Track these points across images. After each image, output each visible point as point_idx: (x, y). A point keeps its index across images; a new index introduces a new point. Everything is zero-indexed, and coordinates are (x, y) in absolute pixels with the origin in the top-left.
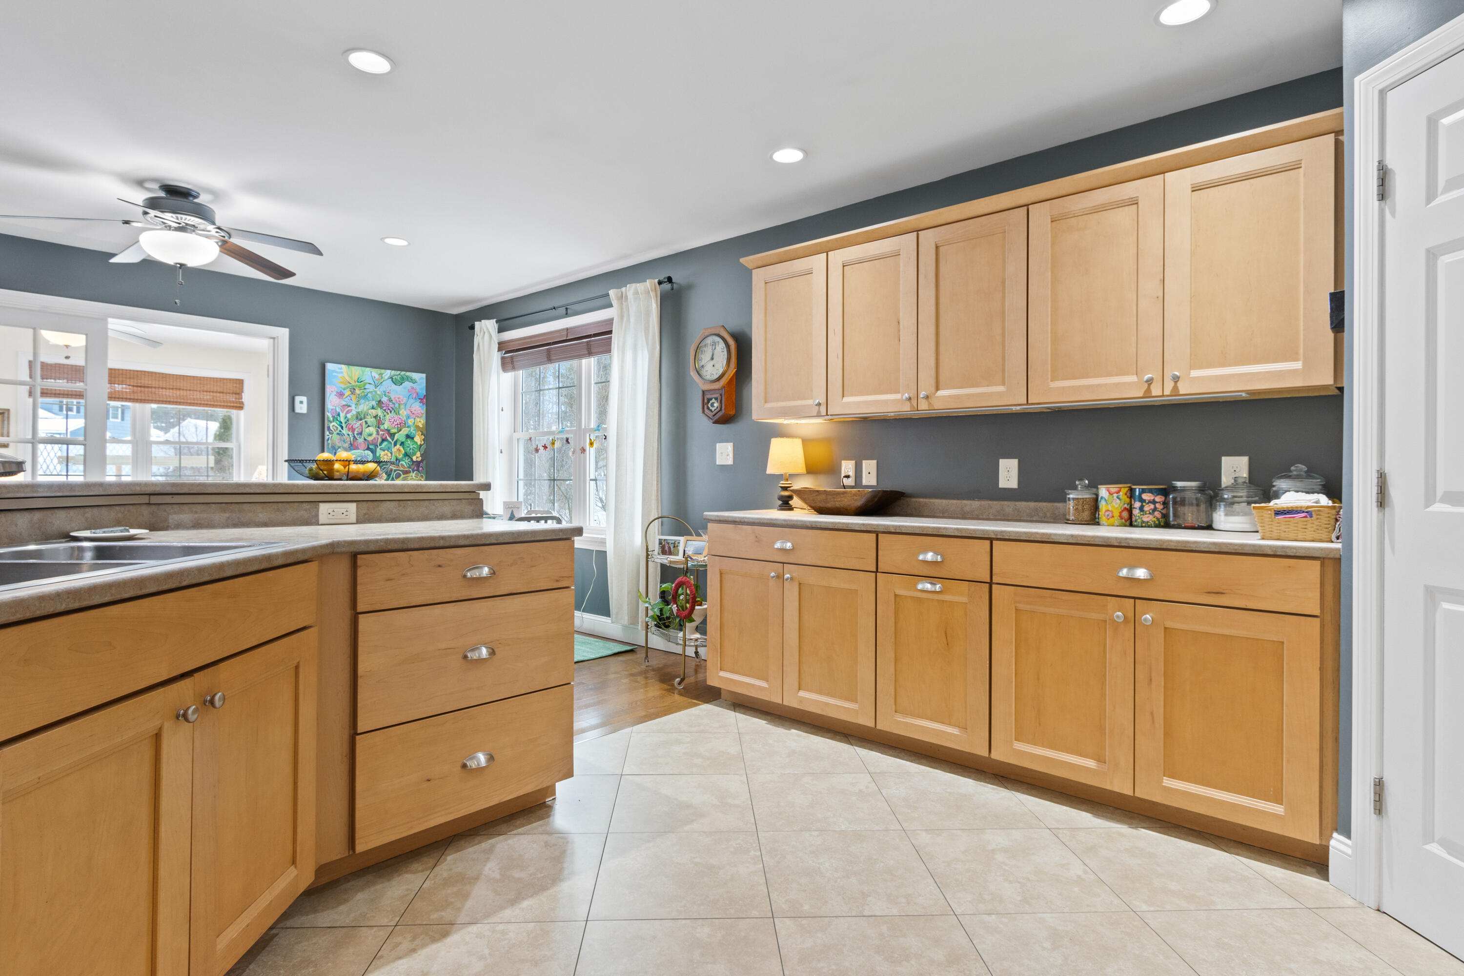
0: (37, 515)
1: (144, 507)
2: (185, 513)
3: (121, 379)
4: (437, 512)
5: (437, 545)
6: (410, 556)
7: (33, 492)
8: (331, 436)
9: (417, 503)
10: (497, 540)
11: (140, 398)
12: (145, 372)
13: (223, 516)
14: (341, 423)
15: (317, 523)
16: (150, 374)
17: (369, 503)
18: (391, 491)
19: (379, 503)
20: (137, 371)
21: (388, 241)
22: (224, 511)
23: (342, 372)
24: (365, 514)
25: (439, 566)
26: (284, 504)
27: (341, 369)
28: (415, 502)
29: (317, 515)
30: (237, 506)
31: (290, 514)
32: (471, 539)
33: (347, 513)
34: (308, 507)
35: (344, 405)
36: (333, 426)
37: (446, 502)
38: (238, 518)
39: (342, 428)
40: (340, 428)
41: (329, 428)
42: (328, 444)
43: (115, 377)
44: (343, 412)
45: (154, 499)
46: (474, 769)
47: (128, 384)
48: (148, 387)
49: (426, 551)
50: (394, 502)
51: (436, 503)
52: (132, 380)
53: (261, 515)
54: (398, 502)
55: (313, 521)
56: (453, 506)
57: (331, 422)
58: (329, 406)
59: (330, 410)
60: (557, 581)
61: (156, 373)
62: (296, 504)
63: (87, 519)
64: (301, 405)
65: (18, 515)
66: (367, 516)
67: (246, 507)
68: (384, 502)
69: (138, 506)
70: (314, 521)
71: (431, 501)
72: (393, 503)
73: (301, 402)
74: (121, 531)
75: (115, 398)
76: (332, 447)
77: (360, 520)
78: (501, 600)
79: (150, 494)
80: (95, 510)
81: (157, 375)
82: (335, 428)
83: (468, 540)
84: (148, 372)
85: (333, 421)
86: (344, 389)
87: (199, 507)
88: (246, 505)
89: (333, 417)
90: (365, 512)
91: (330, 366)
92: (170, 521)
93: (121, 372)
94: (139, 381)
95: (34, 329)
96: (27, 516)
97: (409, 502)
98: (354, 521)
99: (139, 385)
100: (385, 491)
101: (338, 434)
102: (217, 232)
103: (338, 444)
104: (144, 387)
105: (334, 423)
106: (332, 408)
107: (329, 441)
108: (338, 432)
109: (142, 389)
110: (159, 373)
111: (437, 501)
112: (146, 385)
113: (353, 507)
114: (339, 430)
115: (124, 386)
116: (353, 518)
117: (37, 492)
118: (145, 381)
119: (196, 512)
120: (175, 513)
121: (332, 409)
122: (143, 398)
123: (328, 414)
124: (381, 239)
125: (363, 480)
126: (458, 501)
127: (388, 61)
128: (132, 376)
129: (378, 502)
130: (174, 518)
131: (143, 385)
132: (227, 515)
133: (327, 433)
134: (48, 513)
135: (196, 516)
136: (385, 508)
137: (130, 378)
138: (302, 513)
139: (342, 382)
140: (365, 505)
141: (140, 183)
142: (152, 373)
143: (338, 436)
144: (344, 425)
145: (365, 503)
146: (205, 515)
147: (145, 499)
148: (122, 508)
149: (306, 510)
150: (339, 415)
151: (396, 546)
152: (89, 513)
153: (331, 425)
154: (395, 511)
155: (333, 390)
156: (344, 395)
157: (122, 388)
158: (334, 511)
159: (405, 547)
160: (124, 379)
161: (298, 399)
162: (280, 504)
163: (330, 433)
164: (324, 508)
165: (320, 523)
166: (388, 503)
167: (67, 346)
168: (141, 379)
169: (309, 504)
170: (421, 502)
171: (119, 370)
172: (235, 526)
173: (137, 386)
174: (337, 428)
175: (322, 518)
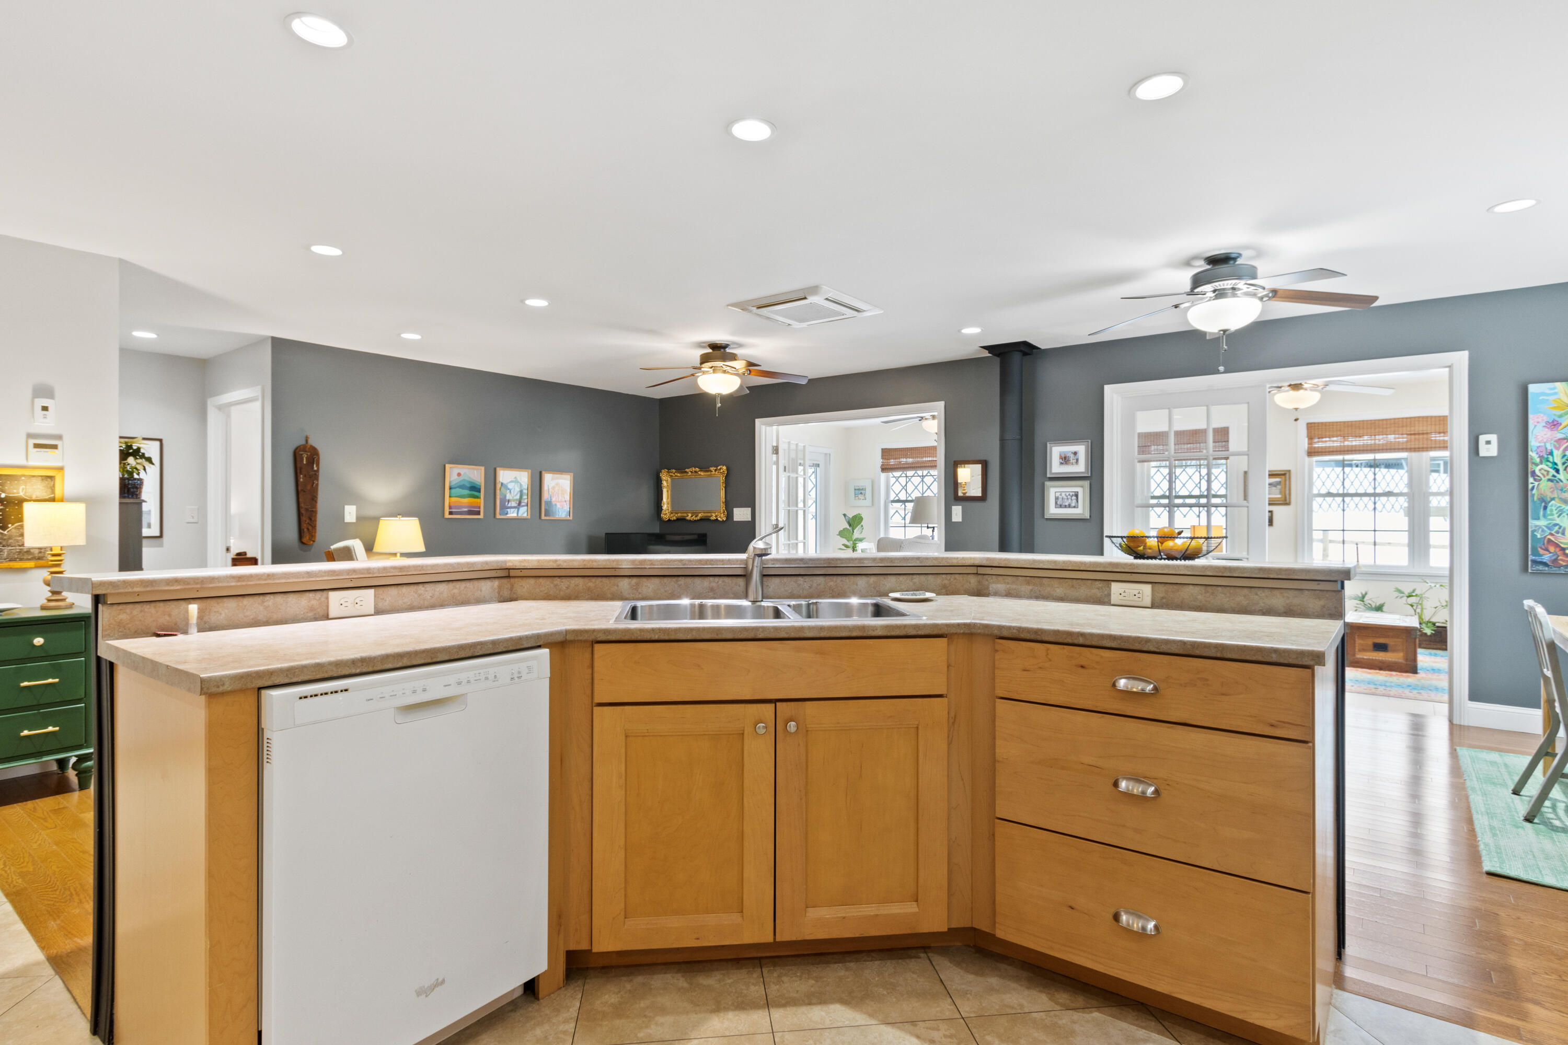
0: (872, 579)
1: (972, 576)
2: (1001, 583)
3: (1393, 429)
4: (1263, 605)
5: (1076, 642)
6: (1048, 649)
7: (860, 563)
8: (1536, 483)
9: (1232, 590)
10: (1158, 648)
11: (1413, 446)
12: (1419, 417)
13: (1026, 589)
14: (1556, 464)
15: (1108, 603)
16: (1425, 419)
17: (1167, 586)
18: (1189, 573)
19: (1180, 587)
20: (1411, 418)
21: (1499, 209)
22: (1028, 583)
23: (1556, 394)
24: (1163, 598)
25: (1082, 667)
26: (1078, 581)
27: (1555, 388)
28: (1228, 588)
29: (1109, 595)
30: (1039, 580)
31: (1083, 591)
32: (1119, 642)
33: (1140, 595)
34: (1100, 586)
35: (1560, 439)
36: (1540, 470)
37: (1276, 592)
38: (1040, 591)
39: (1557, 471)
40: (1553, 472)
41: (1533, 473)
42: (1533, 495)
43: (1387, 428)
44: (1558, 449)
45: (981, 570)
46: (1135, 931)
47: (1400, 433)
48: (1423, 434)
49: (1065, 647)
50: (1199, 587)
51: (1260, 592)
52: (1405, 428)
53: (1058, 590)
54: (1203, 588)
55: (1104, 600)
56: (1288, 598)
57: (1537, 465)
58: (1533, 443)
59: (1534, 449)
60: (1272, 726)
61: (1431, 417)
62: (1090, 582)
63: (914, 583)
64: (1488, 446)
65: (858, 579)
66: (1164, 600)
67: (1045, 581)
68: (1185, 587)
69: (966, 575)
70: (1106, 600)
71: (1253, 589)
72: (1197, 589)
73: (1488, 442)
74: (912, 595)
75: (1387, 449)
76: (1539, 499)
77: (1156, 604)
78: (1169, 728)
79: (978, 566)
80: (922, 577)
81: (1433, 419)
82: (1545, 473)
83: (1115, 642)
84: (1423, 417)
85: (1541, 463)
86: (1561, 416)
87: (1010, 578)
88: (1045, 579)
89: (1541, 457)
90: (1161, 595)
91: (1532, 388)
92: (991, 589)
93: (1392, 421)
94: (1412, 428)
95: (1207, 406)
96: (864, 579)
97: (1220, 589)
98: (1149, 605)
99: (1412, 432)
100: (1181, 573)
101: (1549, 480)
102: (1248, 288)
103: (1549, 495)
104: (1419, 434)
105: (1543, 466)
106: (1539, 445)
107: (1534, 491)
108: (1550, 477)
109: (1417, 436)
110: (1435, 417)
111: (1261, 590)
112: (1421, 432)
113: (1147, 589)
114: (1551, 474)
115: (1397, 436)
116: (1148, 601)
117: (863, 563)
118: (1419, 428)
119: (1008, 583)
120: (993, 583)
121: (1538, 447)
122: (1417, 446)
123: (1533, 455)
124: (1488, 210)
125: (1176, 559)
126: (1296, 592)
127: (1179, 76)
128: (1405, 424)
129: (1178, 585)
130: (994, 587)
131: (1416, 432)
132: (1030, 587)
133: (1531, 480)
134: (881, 578)
135: (1008, 586)
136: (1188, 593)
137: (1403, 427)
138: (1095, 592)
139: (1555, 408)
140: (1162, 588)
141: (1188, 263)
142: (1427, 417)
143: (1550, 484)
144: (1561, 468)
145: (1163, 585)
146: (1014, 587)
147: (974, 570)
148: (949, 577)
149: (1098, 589)
150: (1551, 453)
151: (1028, 636)
152: (917, 579)
153: (1537, 470)
154: (1200, 597)
155: (1540, 420)
156: (1561, 424)
157: (1395, 438)
158: (1124, 592)
159: (1039, 638)
160: (1397, 429)
161: (1483, 439)
162: (1075, 581)
163: (1535, 480)
164: (1116, 588)
165: (1112, 603)
166: (1191, 587)
167: (1296, 409)
168: (1415, 426)
169: (1102, 582)
170: (1238, 590)
171: (1390, 419)
172: (1038, 597)
173: (1411, 434)
174: (1548, 472)
175: (1114, 598)
